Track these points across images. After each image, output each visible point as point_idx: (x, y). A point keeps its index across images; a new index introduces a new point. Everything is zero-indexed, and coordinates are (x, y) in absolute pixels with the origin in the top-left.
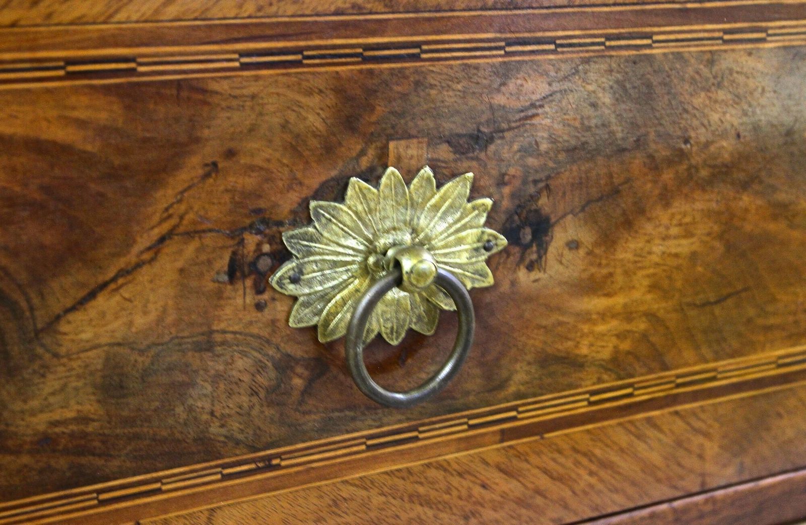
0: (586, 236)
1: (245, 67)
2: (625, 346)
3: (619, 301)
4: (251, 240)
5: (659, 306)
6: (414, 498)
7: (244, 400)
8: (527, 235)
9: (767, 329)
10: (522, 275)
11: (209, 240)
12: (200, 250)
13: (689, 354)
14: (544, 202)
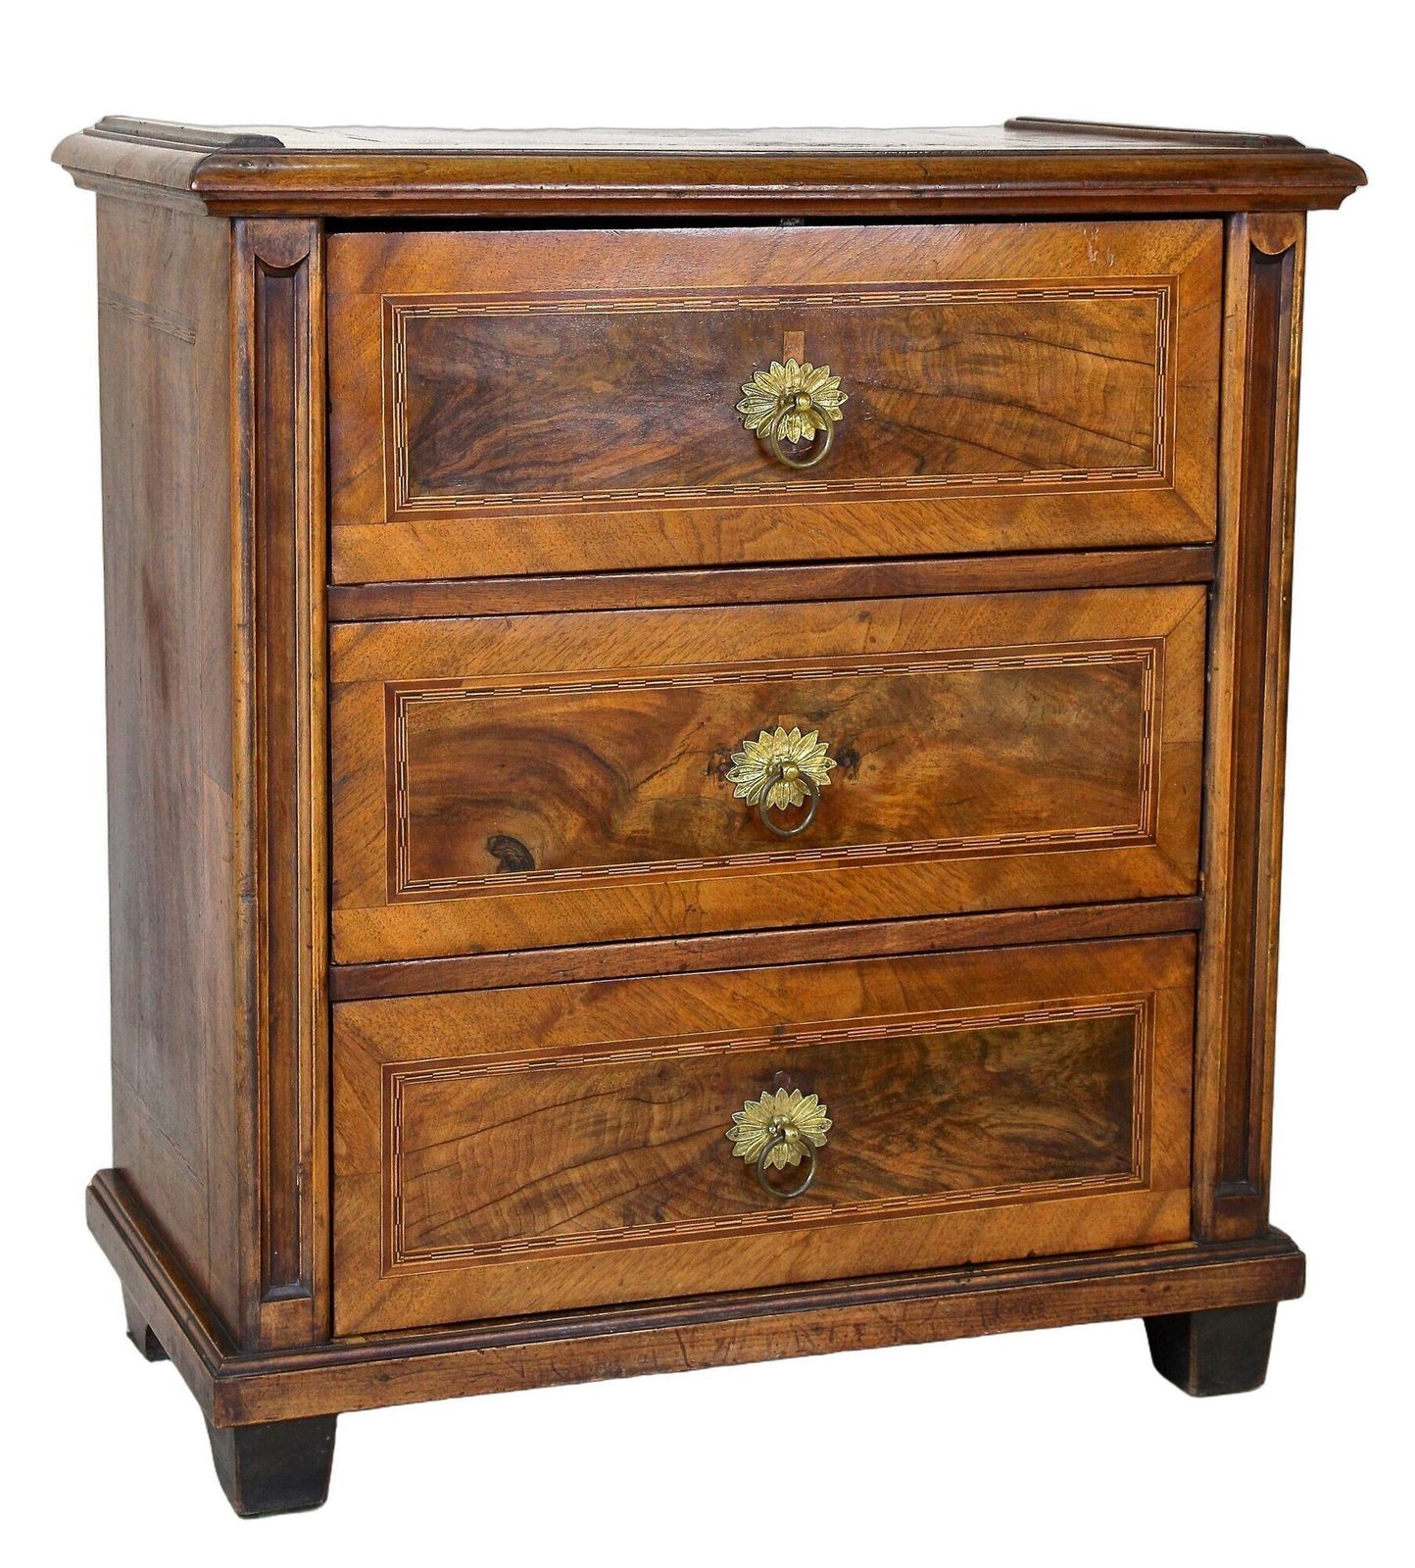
0: (879, 764)
1: (715, 682)
2: (906, 823)
3: (900, 798)
4: (717, 757)
5: (924, 803)
6: (794, 890)
7: (713, 830)
8: (848, 761)
9: (992, 821)
10: (846, 780)
11: (700, 755)
12: (697, 760)
13: (944, 831)
14: (856, 746)
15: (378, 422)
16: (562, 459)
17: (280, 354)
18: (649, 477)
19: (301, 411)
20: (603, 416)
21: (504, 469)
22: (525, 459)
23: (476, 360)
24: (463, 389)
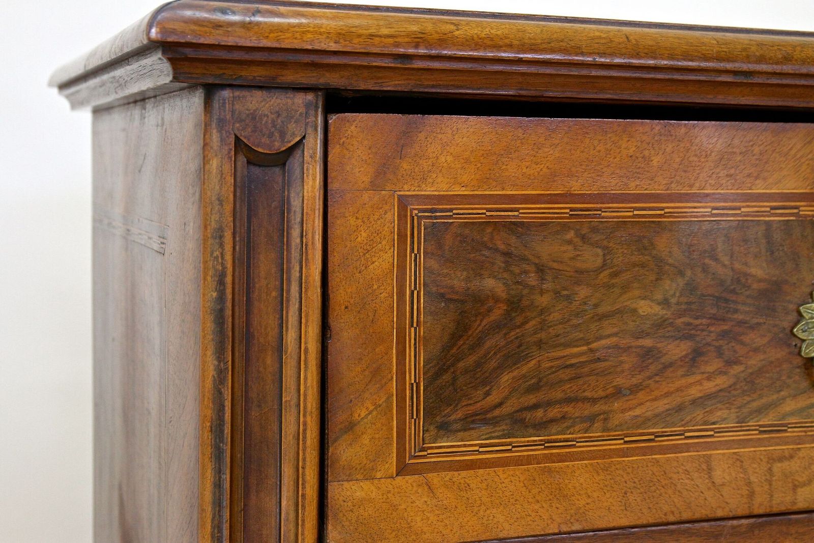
15: (387, 352)
16: (601, 393)
17: (265, 264)
18: (699, 414)
19: (291, 336)
20: (648, 342)
21: (536, 407)
22: (559, 395)
23: (506, 275)
24: (490, 310)
